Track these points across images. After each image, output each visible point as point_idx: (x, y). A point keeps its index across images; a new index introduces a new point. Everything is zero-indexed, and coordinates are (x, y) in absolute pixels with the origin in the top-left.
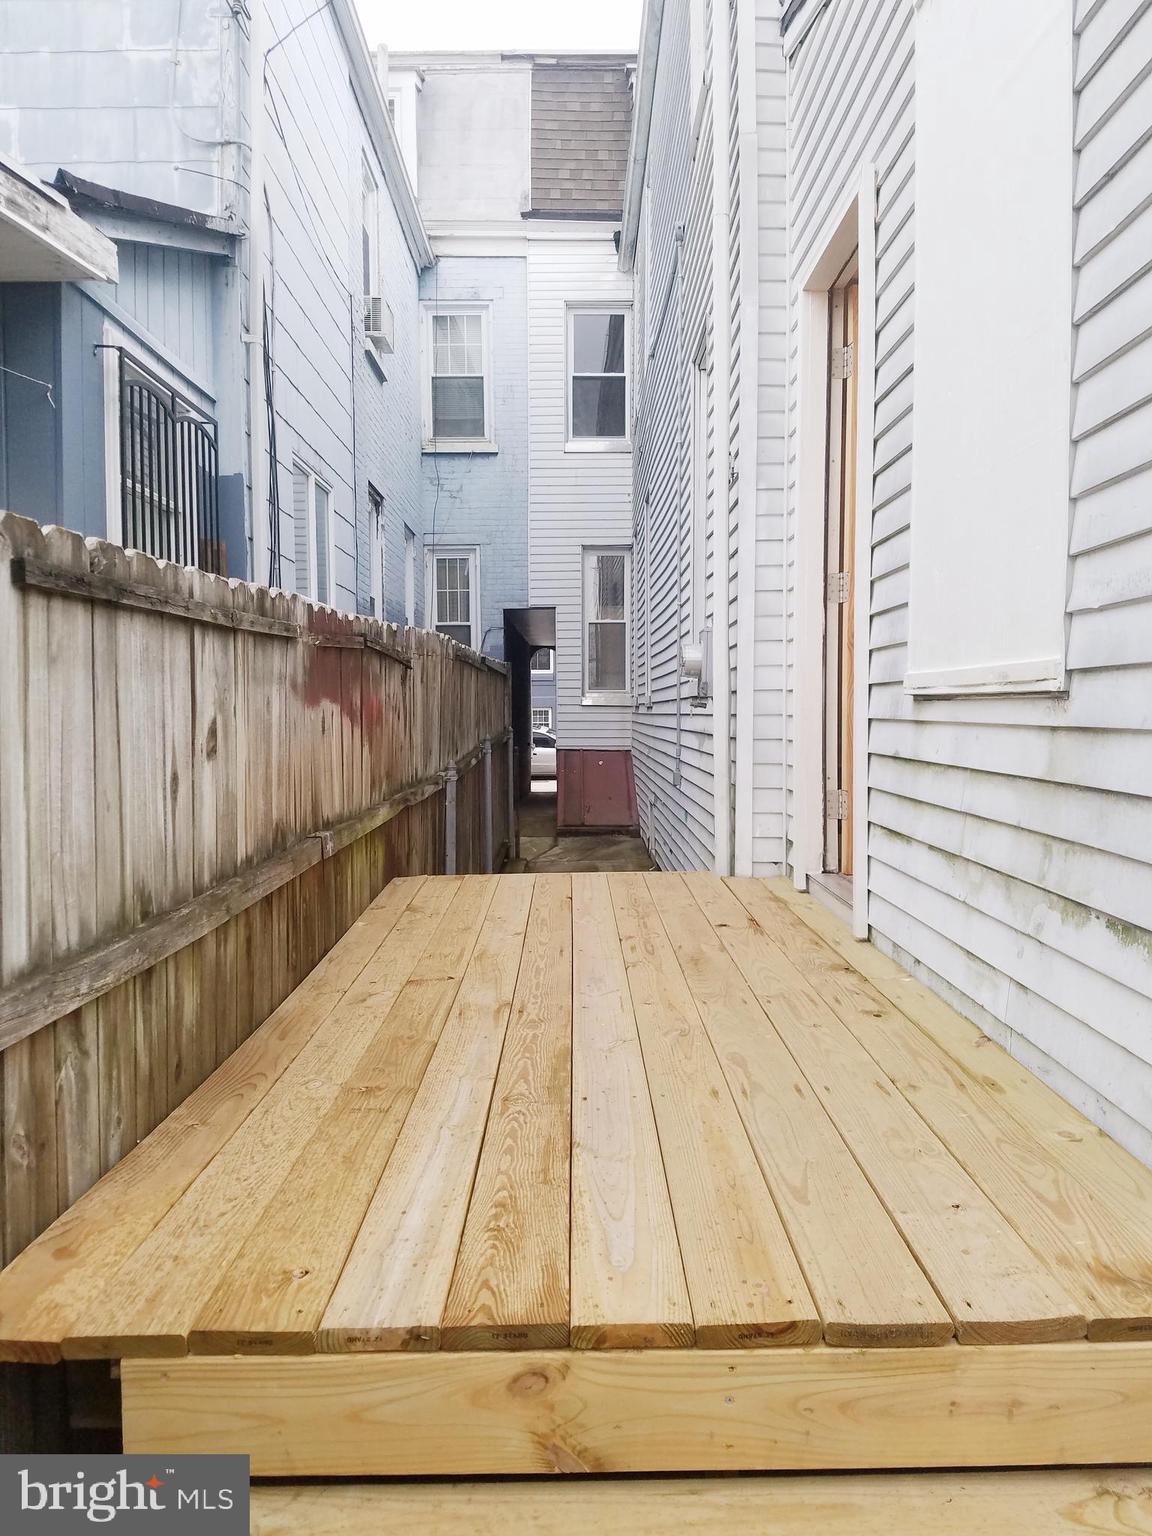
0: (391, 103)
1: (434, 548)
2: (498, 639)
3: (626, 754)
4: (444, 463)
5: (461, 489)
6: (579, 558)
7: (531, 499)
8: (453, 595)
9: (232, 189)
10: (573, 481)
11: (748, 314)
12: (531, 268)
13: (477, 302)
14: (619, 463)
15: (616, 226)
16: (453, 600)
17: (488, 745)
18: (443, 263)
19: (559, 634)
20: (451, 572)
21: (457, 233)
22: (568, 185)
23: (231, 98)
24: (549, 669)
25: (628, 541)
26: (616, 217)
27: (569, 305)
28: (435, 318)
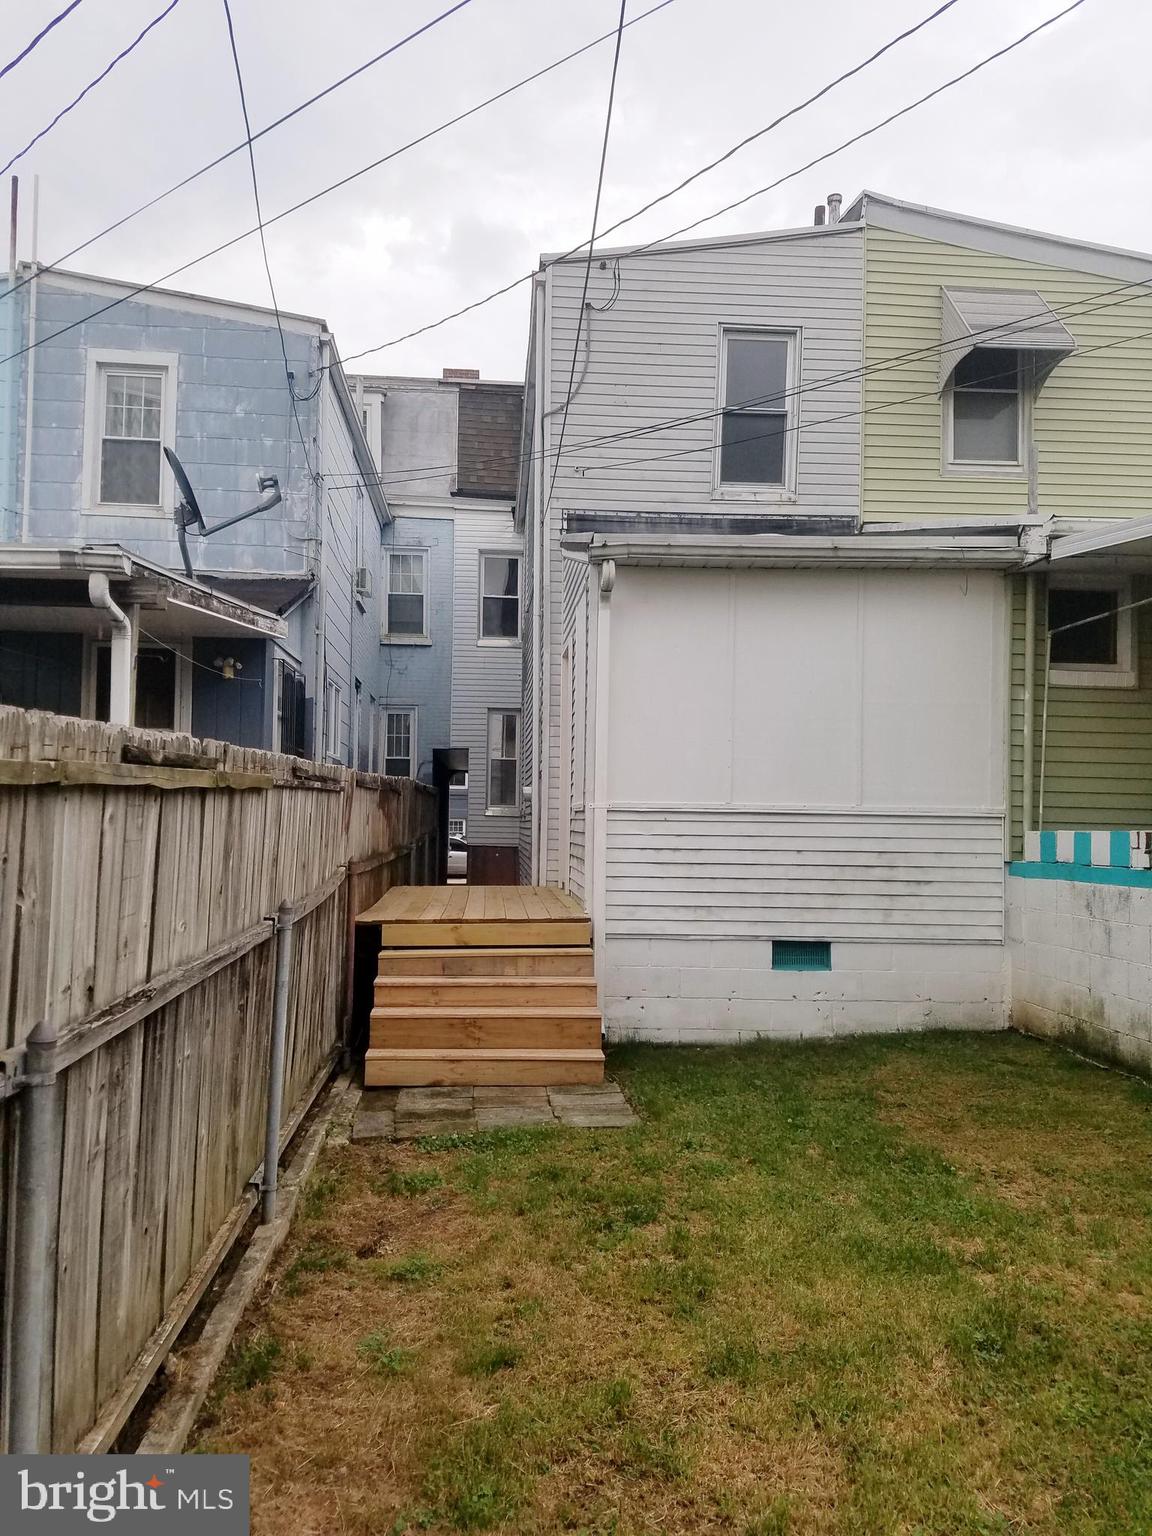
0: (365, 412)
1: (387, 707)
2: (429, 769)
3: (515, 850)
4: (395, 651)
5: (406, 668)
6: (485, 716)
7: (454, 676)
8: (399, 739)
9: (313, 562)
10: (482, 665)
11: (546, 657)
12: (456, 528)
13: (420, 547)
14: (513, 655)
15: (512, 503)
16: (398, 742)
17: (427, 836)
18: (398, 521)
19: (470, 761)
20: (397, 723)
21: (407, 503)
22: (482, 473)
23: (313, 518)
24: (464, 784)
25: (519, 706)
26: (513, 498)
27: (481, 552)
28: (392, 556)
